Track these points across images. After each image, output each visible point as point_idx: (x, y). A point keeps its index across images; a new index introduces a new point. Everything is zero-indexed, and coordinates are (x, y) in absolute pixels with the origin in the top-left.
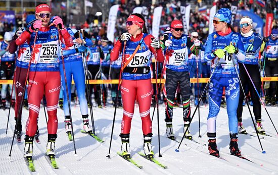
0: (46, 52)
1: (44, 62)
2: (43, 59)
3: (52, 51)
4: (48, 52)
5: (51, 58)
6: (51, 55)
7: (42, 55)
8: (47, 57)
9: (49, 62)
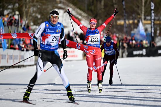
0: (92, 40)
1: (91, 44)
2: (91, 42)
3: (95, 39)
4: (93, 39)
5: (94, 42)
6: (94, 40)
7: (90, 41)
8: (93, 42)
9: (93, 44)
